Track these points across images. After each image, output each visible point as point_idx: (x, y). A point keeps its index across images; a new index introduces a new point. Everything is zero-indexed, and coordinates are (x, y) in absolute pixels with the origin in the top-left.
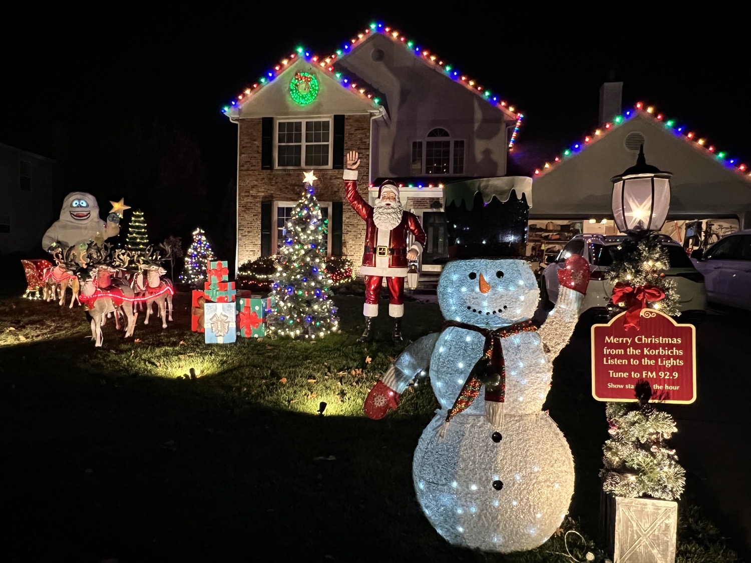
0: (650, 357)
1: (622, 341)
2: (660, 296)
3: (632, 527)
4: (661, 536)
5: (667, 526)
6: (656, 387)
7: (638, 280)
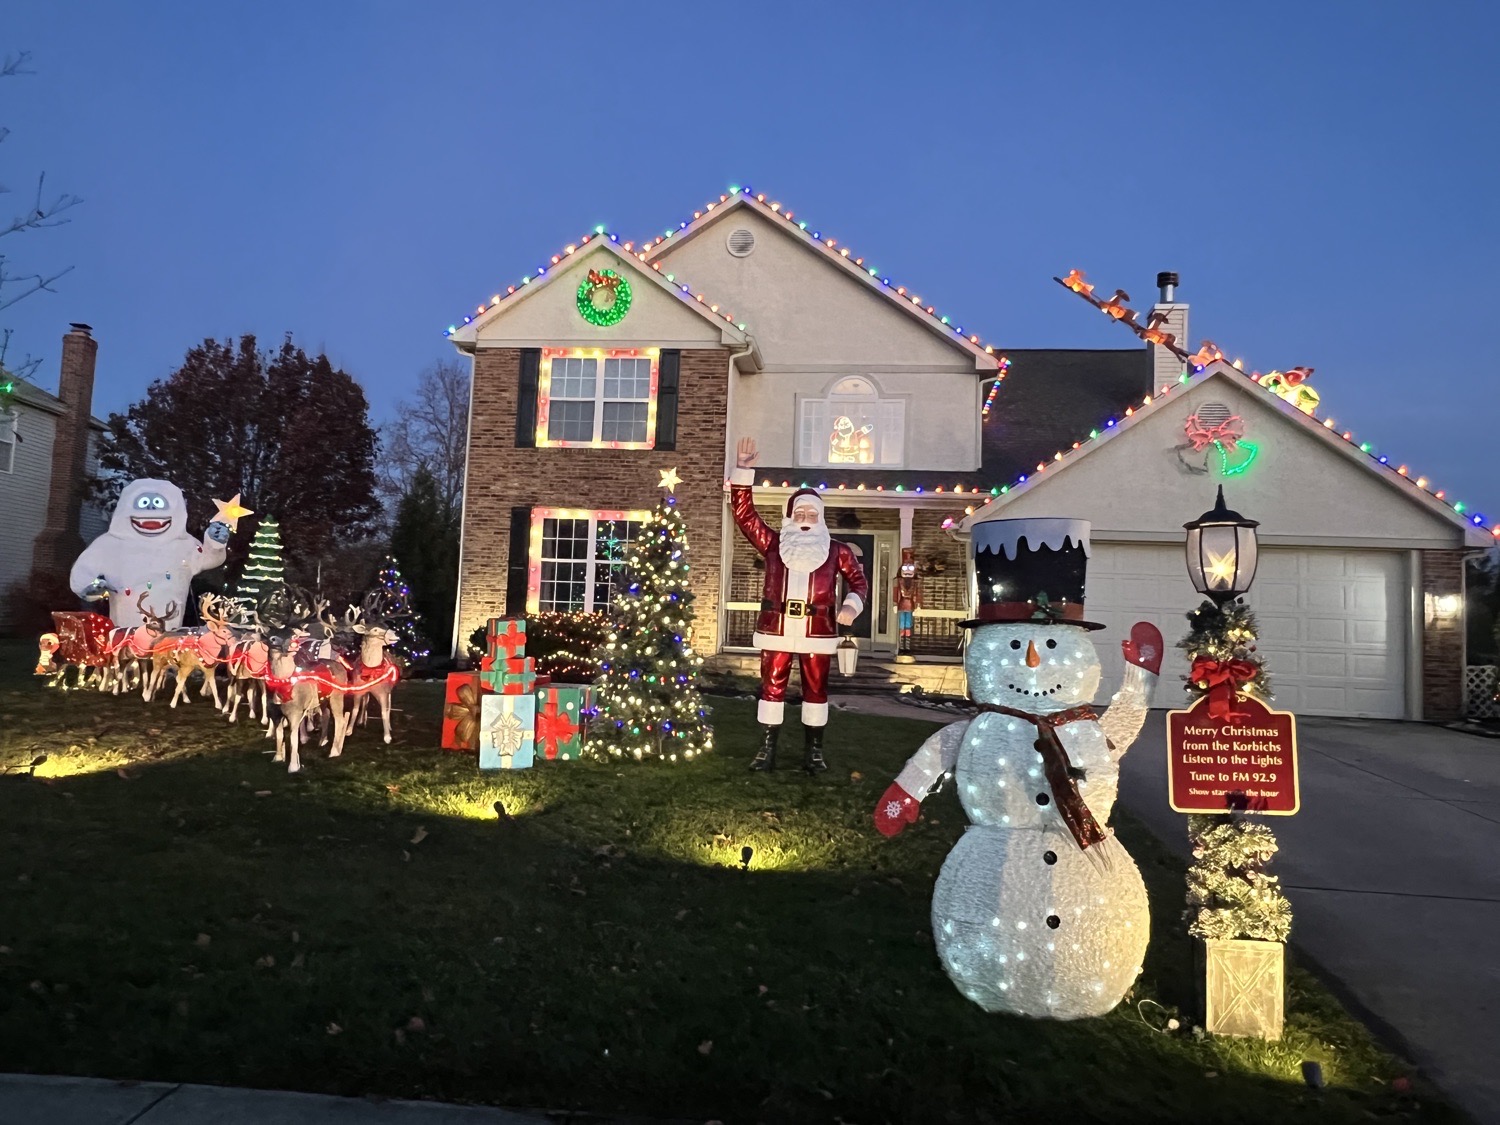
0: (1242, 754)
1: (1206, 732)
2: (1250, 674)
3: (1227, 980)
4: (1265, 992)
5: (1272, 977)
6: (1250, 793)
7: (1223, 652)
